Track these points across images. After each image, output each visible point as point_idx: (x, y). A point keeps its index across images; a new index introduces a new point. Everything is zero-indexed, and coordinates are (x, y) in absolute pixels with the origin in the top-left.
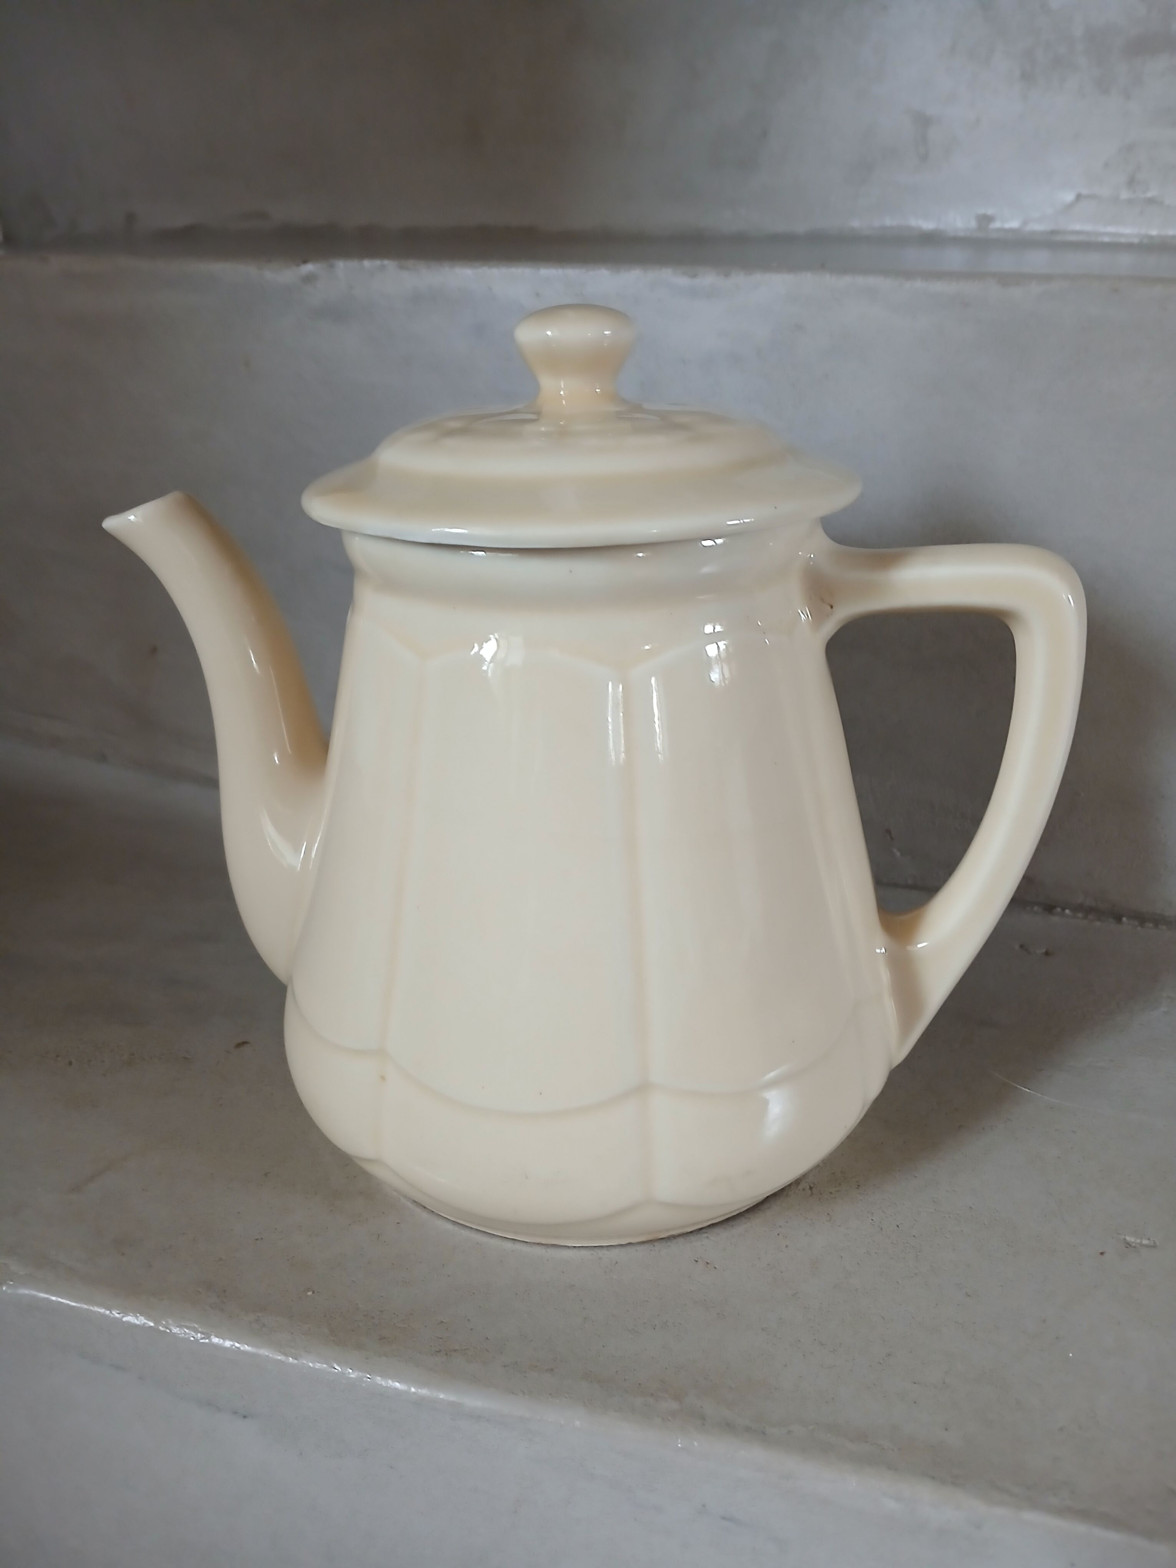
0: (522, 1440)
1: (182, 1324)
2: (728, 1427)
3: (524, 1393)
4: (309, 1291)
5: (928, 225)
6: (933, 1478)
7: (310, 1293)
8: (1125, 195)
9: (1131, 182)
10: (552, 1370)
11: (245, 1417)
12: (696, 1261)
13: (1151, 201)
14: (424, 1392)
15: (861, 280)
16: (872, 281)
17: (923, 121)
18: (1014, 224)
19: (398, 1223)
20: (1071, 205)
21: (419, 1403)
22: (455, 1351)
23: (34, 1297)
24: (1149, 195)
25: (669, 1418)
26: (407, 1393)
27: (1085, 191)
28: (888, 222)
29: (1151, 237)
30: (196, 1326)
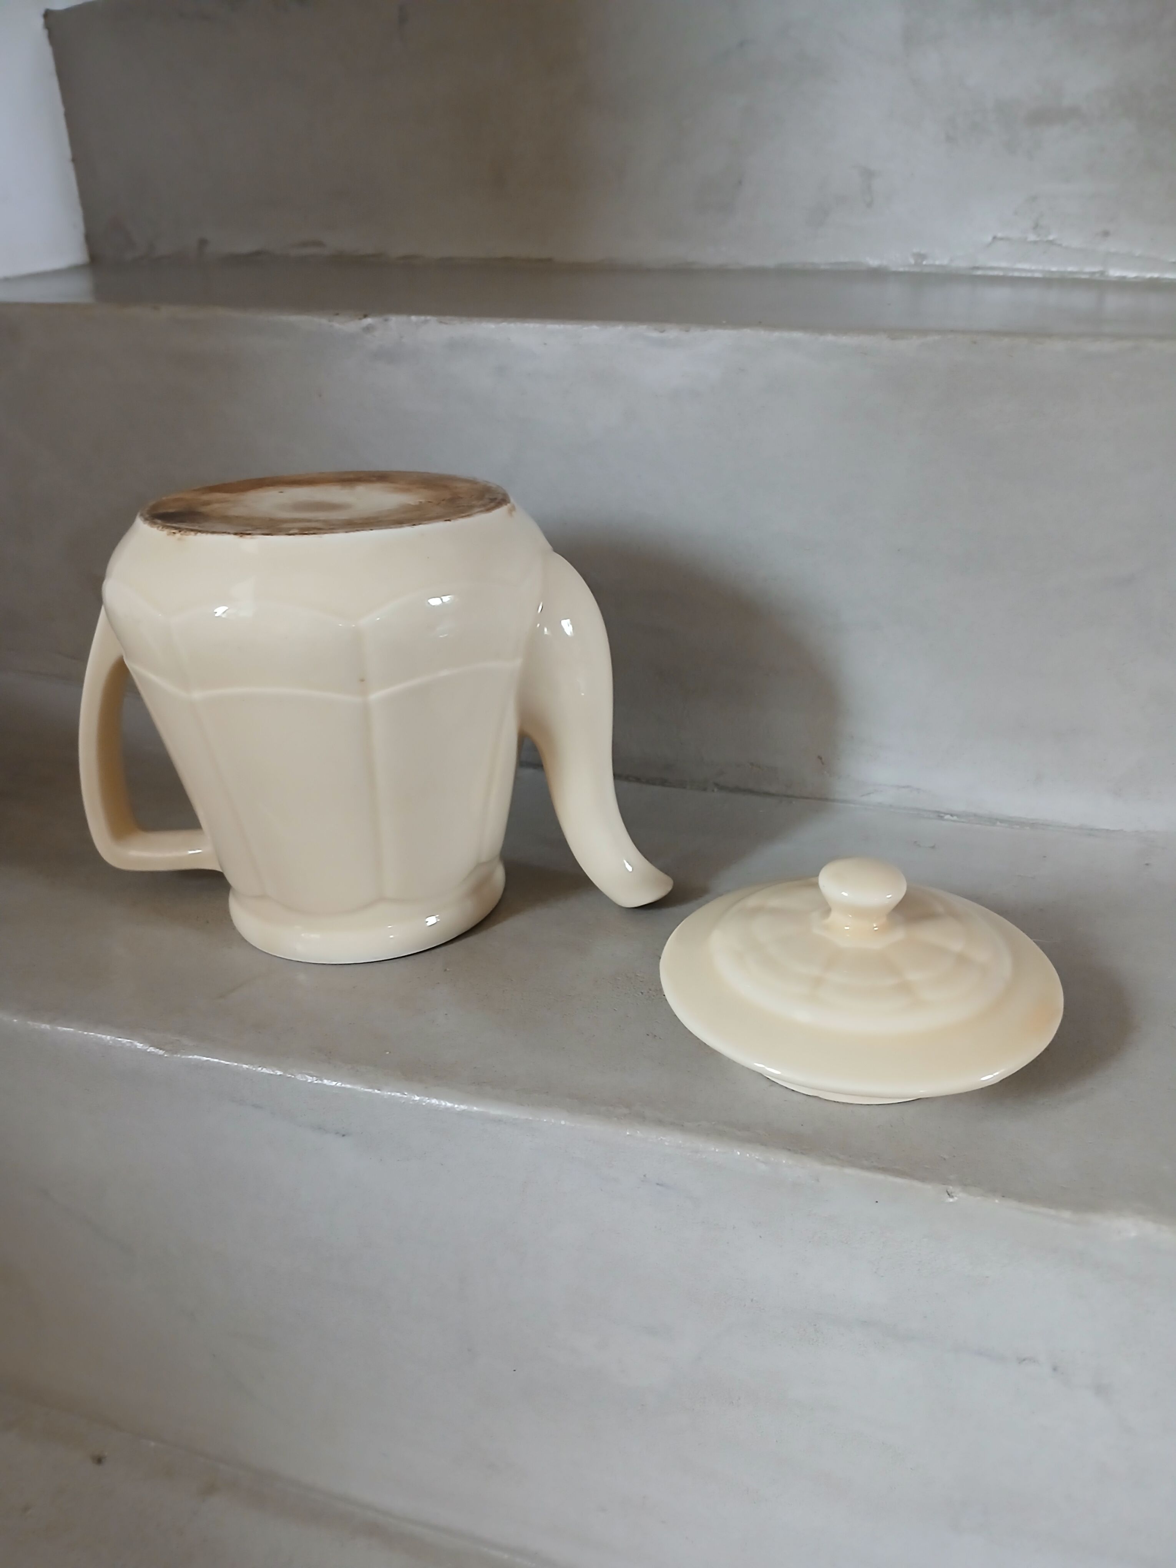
0: (527, 1135)
1: (303, 1072)
2: (660, 1123)
3: (529, 1105)
4: (387, 1051)
5: (874, 263)
6: (789, 1150)
7: (388, 1053)
8: (1032, 237)
9: (1036, 227)
10: (547, 1092)
11: (344, 1136)
12: (648, 1035)
13: (1052, 242)
14: (463, 1107)
15: (786, 335)
16: (797, 335)
17: (868, 174)
18: (945, 262)
19: (446, 1014)
20: (989, 245)
21: (461, 1114)
22: (484, 1082)
23: (200, 1059)
24: (1051, 238)
25: (622, 1118)
26: (452, 1108)
27: (1000, 235)
28: (843, 259)
29: (1053, 272)
30: (312, 1072)
